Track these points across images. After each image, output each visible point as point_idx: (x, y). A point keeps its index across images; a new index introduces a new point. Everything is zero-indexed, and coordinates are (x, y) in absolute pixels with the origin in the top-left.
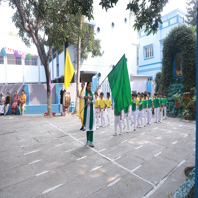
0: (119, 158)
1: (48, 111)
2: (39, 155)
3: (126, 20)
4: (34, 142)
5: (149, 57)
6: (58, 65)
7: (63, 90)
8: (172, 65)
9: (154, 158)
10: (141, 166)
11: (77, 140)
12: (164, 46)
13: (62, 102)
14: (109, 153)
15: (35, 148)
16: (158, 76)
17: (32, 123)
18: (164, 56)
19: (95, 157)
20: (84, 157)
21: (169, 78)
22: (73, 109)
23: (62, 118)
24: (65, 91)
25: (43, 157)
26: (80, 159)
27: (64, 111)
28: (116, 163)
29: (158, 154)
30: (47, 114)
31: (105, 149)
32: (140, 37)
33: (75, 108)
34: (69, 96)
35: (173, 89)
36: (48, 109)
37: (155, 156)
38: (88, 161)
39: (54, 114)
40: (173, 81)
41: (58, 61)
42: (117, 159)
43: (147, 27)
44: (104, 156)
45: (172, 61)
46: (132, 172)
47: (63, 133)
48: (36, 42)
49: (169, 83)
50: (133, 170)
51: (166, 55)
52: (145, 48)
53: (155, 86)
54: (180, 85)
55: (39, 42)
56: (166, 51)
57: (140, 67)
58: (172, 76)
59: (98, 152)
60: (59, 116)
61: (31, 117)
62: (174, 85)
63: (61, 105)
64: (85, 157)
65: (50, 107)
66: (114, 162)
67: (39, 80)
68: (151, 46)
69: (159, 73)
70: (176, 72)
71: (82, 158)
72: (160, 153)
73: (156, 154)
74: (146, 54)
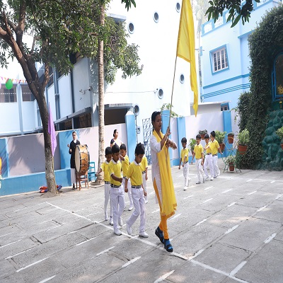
0: (200, 252)
1: (49, 184)
2: (48, 267)
4: (32, 245)
5: (221, 69)
6: (57, 98)
7: (75, 142)
8: (269, 78)
9: (265, 246)
10: (245, 262)
13: (73, 165)
14: (180, 245)
15: (36, 255)
16: (244, 100)
17: (19, 210)
19: (156, 256)
20: (135, 259)
21: (265, 101)
22: (93, 175)
23: (76, 193)
24: (78, 143)
25: (57, 270)
26: (129, 263)
27: (78, 179)
28: (197, 263)
29: (271, 238)
30: (46, 190)
31: (171, 239)
34: (85, 151)
35: (275, 120)
36: (49, 180)
37: (266, 242)
39: (59, 188)
40: (273, 106)
41: (57, 90)
42: (196, 255)
45: (270, 70)
46: (232, 275)
47: (84, 220)
48: (21, 56)
49: (265, 111)
50: (234, 272)
51: (258, 60)
52: (214, 54)
53: (239, 118)
55: (25, 56)
56: (257, 53)
57: (204, 88)
58: (270, 97)
60: (70, 190)
61: (14, 200)
62: (276, 112)
63: (73, 171)
64: (139, 258)
65: (52, 176)
66: (193, 261)
67: (21, 129)
68: (223, 49)
69: (246, 94)
70: (277, 90)
71: (132, 261)
72: (274, 235)
73: (267, 238)
74: (215, 64)
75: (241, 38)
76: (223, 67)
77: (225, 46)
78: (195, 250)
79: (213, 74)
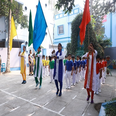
0: (47, 103)
3: (46, 5)
8: (77, 38)
9: (72, 100)
10: (65, 107)
11: (10, 94)
12: (73, 25)
14: (39, 101)
16: (69, 45)
18: (72, 32)
19: (27, 106)
20: (17, 108)
21: (76, 47)
26: (14, 109)
29: (75, 97)
31: (35, 98)
32: (55, 19)
33: (7, 68)
35: (78, 54)
37: (73, 99)
38: (22, 110)
40: (78, 49)
42: (46, 105)
43: (65, 8)
44: (35, 104)
45: (77, 36)
46: (59, 113)
49: (75, 50)
50: (60, 112)
51: (74, 31)
52: (59, 27)
53: (66, 52)
54: (82, 51)
56: (74, 28)
57: (55, 39)
58: (77, 46)
59: (30, 101)
62: (79, 51)
64: (19, 107)
66: (44, 108)
69: (69, 43)
70: (79, 43)
71: (16, 109)
72: (76, 96)
73: (73, 97)
74: (59, 31)
75: (69, 23)
76: (62, 33)
77: (63, 25)
78: (45, 103)
79: (58, 35)
